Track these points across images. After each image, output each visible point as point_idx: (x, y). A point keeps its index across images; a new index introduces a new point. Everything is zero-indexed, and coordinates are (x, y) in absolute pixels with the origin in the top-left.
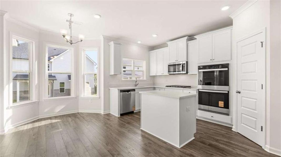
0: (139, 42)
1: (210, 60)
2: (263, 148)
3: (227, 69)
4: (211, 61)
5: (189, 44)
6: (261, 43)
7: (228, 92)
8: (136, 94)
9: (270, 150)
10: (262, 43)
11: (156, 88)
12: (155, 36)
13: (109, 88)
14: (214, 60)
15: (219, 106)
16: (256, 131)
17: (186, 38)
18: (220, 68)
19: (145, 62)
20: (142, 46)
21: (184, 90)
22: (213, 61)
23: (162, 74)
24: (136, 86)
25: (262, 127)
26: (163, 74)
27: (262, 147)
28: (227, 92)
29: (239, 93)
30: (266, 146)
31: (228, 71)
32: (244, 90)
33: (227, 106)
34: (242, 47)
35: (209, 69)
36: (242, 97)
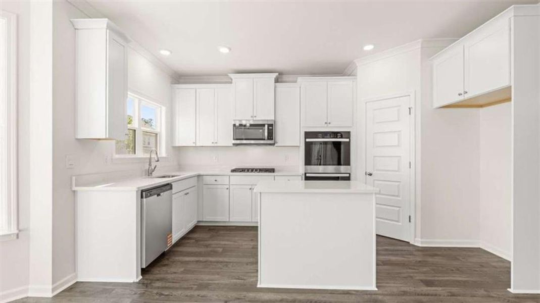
0: (165, 53)
1: (324, 123)
2: (411, 243)
3: (348, 140)
4: (326, 125)
5: (278, 89)
6: (409, 109)
7: (350, 174)
8: (173, 196)
9: (422, 243)
11: (204, 177)
12: (224, 50)
13: (75, 188)
14: (330, 123)
16: (400, 224)
17: (275, 75)
18: (340, 138)
19: (164, 108)
20: (160, 65)
21: (276, 177)
22: (330, 125)
23: (213, 143)
24: (151, 173)
25: (410, 217)
26: (216, 143)
27: (408, 243)
28: (348, 175)
29: (370, 175)
30: (416, 239)
31: (349, 142)
32: (378, 170)
34: (375, 110)
35: (334, 138)
36: (374, 180)
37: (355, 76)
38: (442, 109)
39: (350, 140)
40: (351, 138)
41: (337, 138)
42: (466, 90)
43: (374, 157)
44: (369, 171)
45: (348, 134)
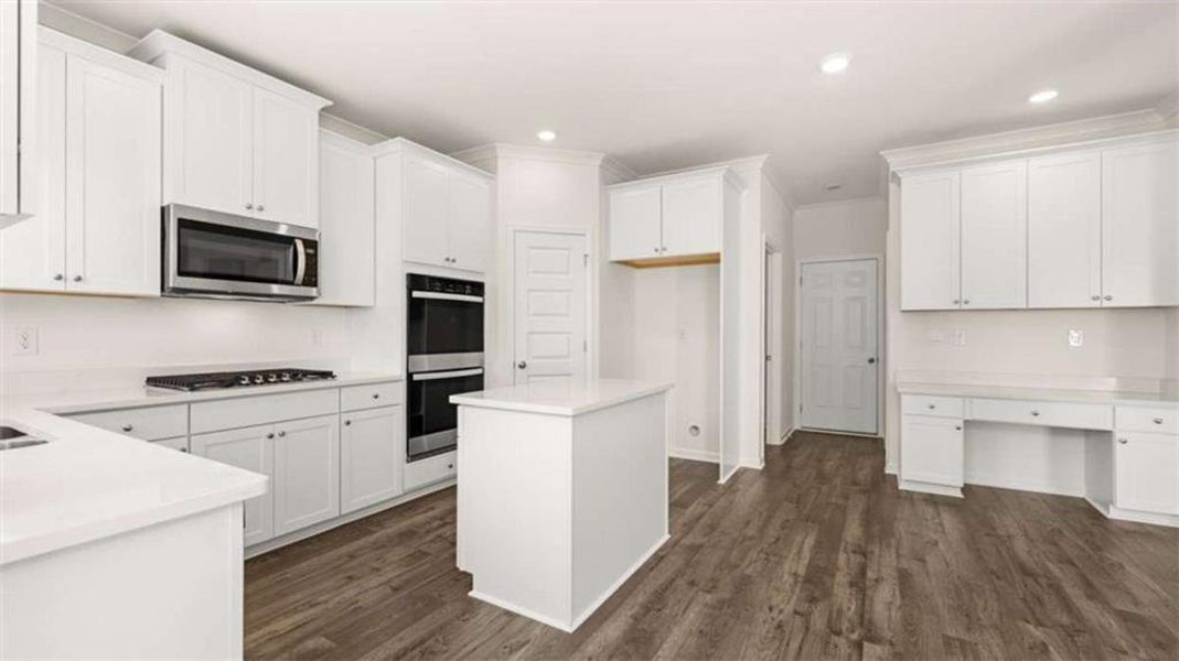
6: (583, 257)
7: (483, 369)
10: (586, 256)
14: (453, 261)
21: (343, 391)
22: (454, 265)
28: (479, 372)
29: (523, 366)
31: (482, 304)
32: (535, 357)
34: (533, 248)
35: (443, 291)
36: (529, 376)
37: (494, 173)
38: (623, 267)
39: (483, 300)
40: (486, 296)
41: (464, 294)
42: (665, 244)
43: (530, 334)
44: (520, 360)
45: (478, 288)
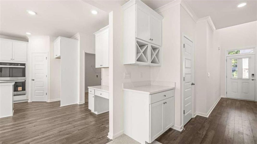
1: (10, 59)
2: (47, 102)
3: (24, 67)
4: (12, 60)
7: (25, 80)
10: (46, 57)
14: (14, 59)
15: (18, 90)
16: (43, 96)
18: (19, 66)
25: (46, 93)
28: (24, 81)
29: (34, 80)
30: (48, 100)
31: (25, 68)
32: (36, 78)
33: (24, 89)
34: (35, 56)
36: (35, 82)
39: (25, 67)
40: (26, 66)
43: (35, 73)
44: (33, 79)
45: (24, 65)
